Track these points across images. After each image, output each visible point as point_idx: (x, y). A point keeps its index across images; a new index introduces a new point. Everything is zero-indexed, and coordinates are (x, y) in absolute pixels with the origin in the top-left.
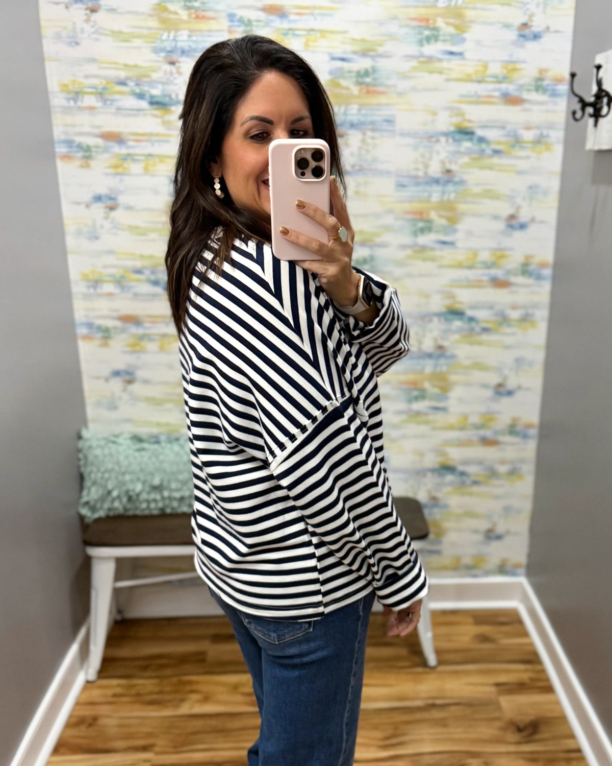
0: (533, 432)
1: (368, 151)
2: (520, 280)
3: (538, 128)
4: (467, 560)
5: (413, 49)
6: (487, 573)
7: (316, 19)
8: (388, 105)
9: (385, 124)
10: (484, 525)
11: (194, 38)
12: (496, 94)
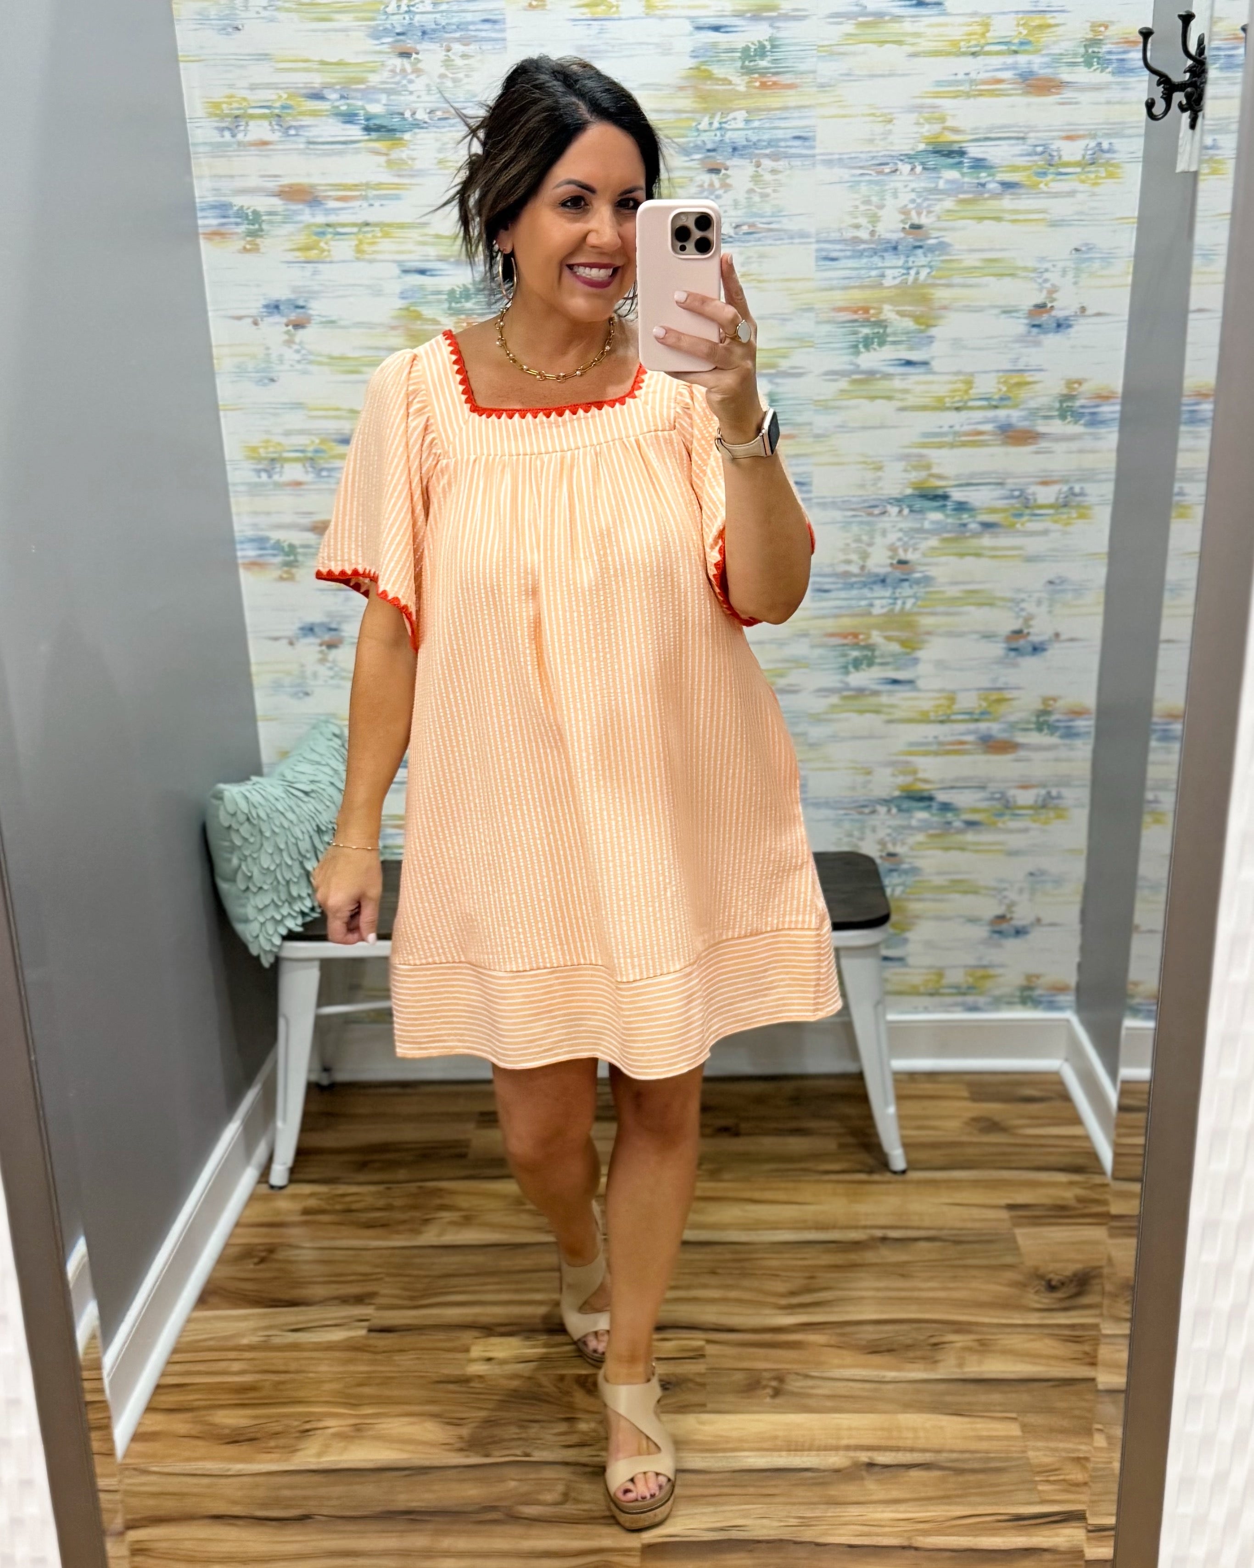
0: (1086, 724)
1: (764, 196)
2: (1057, 427)
3: (1092, 135)
4: (956, 978)
6: (1000, 1002)
8: (799, 108)
9: (797, 143)
10: (989, 908)
12: (1008, 75)
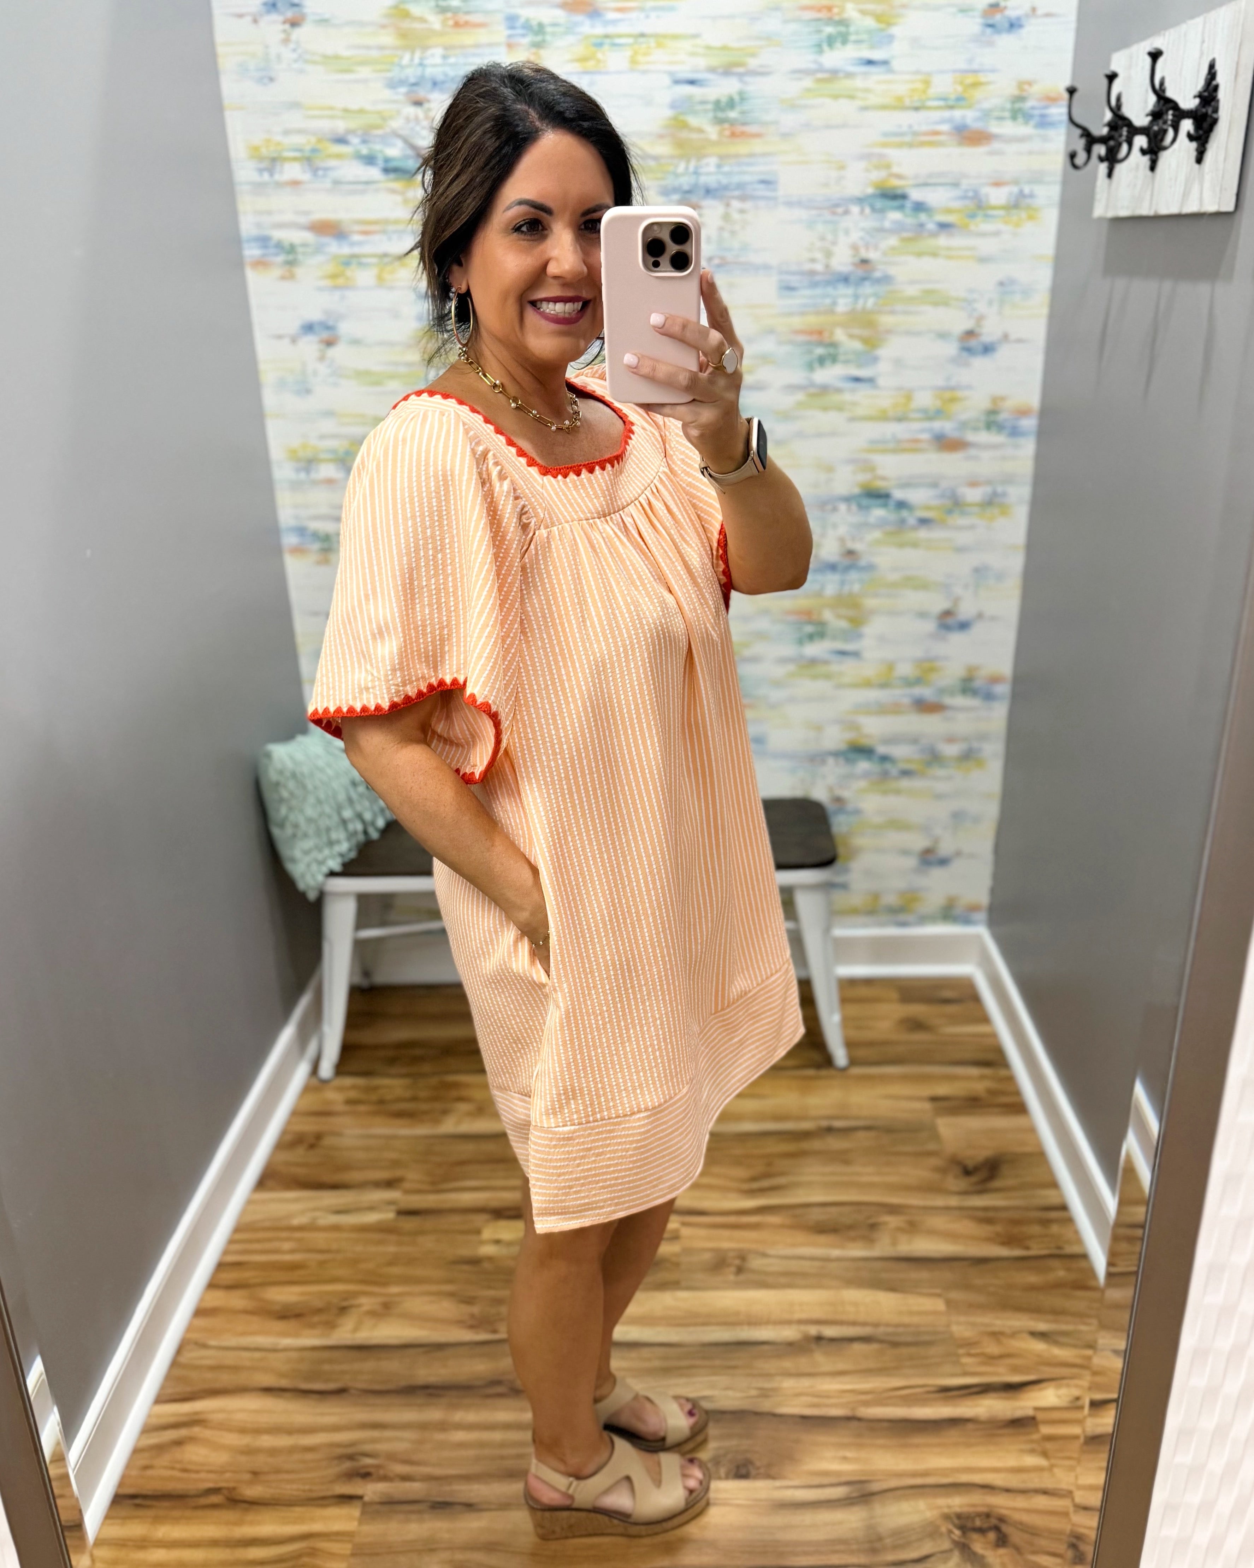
0: (1003, 689)
1: (733, 233)
2: (983, 437)
3: (1016, 182)
4: (890, 899)
5: (805, 59)
6: (925, 920)
7: (647, 17)
8: (764, 155)
9: (762, 186)
10: (918, 842)
11: (452, 60)
12: (945, 128)
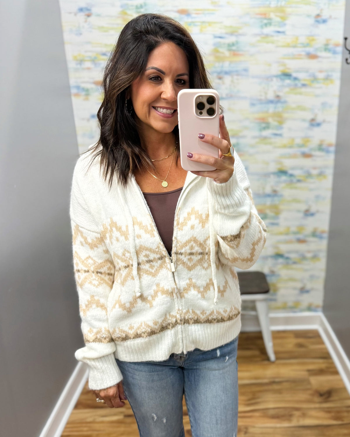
0: (326, 235)
1: (235, 87)
2: (318, 153)
3: (326, 71)
4: (290, 304)
5: (257, 30)
6: (302, 310)
7: (205, 16)
8: (245, 61)
9: (244, 71)
10: (299, 285)
12: (303, 53)
